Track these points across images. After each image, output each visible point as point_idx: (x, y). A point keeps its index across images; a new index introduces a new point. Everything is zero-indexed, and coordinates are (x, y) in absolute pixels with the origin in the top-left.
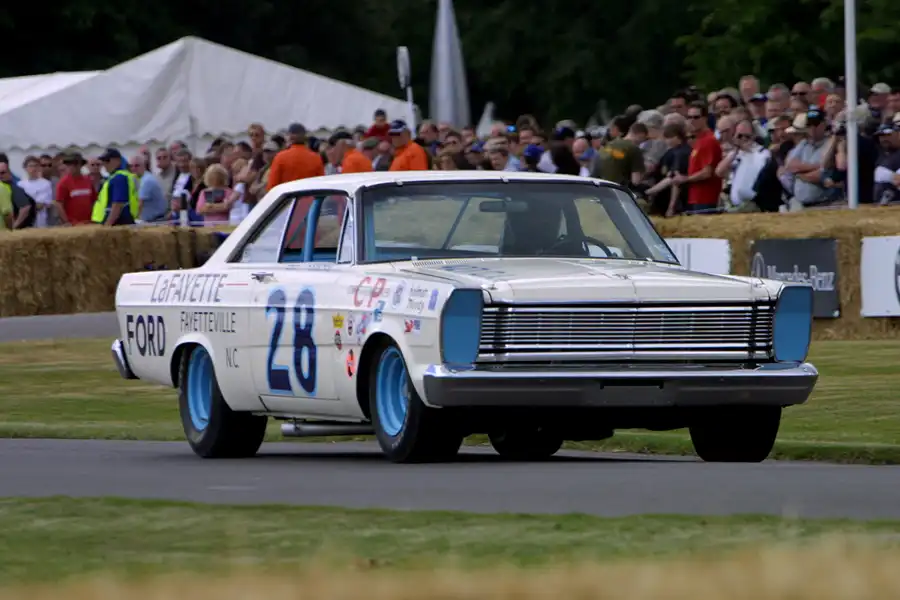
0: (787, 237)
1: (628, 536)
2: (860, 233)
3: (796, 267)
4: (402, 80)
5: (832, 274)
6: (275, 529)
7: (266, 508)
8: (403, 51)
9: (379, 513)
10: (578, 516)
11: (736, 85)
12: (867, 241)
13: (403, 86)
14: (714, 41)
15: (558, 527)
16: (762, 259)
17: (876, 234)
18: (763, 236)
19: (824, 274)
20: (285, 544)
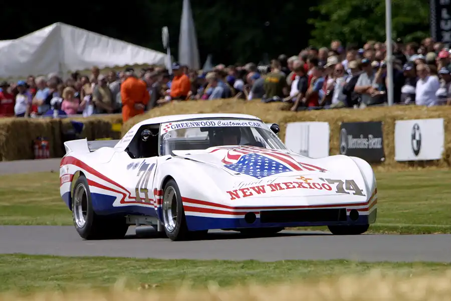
0: (358, 121)
1: (277, 271)
2: (394, 119)
3: (362, 136)
4: (165, 44)
5: (380, 139)
7: (96, 258)
8: (165, 30)
9: (153, 261)
10: (252, 261)
12: (398, 123)
13: (165, 47)
15: (242, 267)
16: (345, 132)
17: (402, 119)
18: (346, 121)
19: (376, 139)
20: (106, 277)
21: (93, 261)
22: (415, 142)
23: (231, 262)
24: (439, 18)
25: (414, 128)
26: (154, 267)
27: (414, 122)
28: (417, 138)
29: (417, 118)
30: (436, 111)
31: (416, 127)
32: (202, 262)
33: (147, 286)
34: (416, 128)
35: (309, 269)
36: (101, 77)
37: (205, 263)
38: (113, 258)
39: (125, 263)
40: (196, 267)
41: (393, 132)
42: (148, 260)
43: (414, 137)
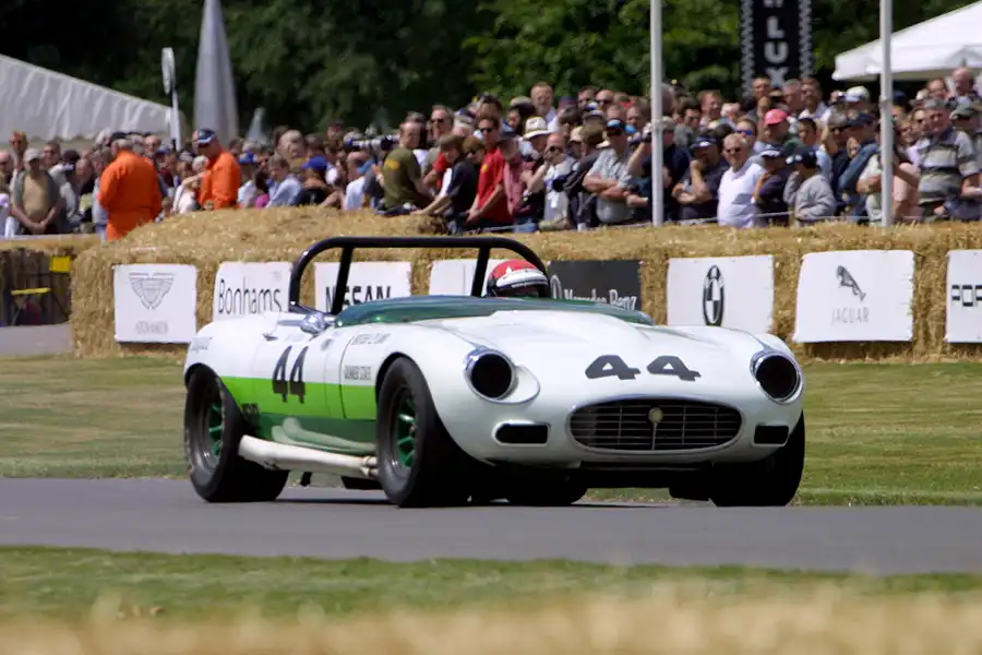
0: (587, 258)
1: (421, 582)
2: (666, 255)
3: (594, 291)
4: (167, 83)
5: (634, 298)
6: (34, 573)
7: (24, 550)
8: (168, 54)
9: (149, 556)
10: (364, 561)
11: (528, 93)
12: (674, 263)
13: (167, 91)
14: (505, 42)
15: (344, 573)
16: (559, 283)
17: (683, 255)
18: (560, 257)
19: (627, 299)
20: (47, 590)
21: (16, 554)
22: (710, 305)
23: (319, 562)
24: (760, 37)
25: (709, 275)
26: (149, 570)
27: (709, 262)
28: (716, 296)
29: (717, 253)
30: (756, 239)
31: (714, 273)
32: (255, 560)
33: (136, 610)
34: (714, 275)
35: (489, 579)
36: (30, 154)
37: (264, 563)
38: (63, 550)
39: (88, 560)
40: (244, 571)
41: (664, 285)
42: (138, 554)
43: (708, 295)
